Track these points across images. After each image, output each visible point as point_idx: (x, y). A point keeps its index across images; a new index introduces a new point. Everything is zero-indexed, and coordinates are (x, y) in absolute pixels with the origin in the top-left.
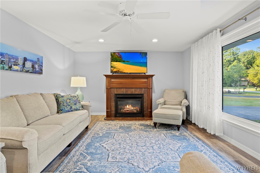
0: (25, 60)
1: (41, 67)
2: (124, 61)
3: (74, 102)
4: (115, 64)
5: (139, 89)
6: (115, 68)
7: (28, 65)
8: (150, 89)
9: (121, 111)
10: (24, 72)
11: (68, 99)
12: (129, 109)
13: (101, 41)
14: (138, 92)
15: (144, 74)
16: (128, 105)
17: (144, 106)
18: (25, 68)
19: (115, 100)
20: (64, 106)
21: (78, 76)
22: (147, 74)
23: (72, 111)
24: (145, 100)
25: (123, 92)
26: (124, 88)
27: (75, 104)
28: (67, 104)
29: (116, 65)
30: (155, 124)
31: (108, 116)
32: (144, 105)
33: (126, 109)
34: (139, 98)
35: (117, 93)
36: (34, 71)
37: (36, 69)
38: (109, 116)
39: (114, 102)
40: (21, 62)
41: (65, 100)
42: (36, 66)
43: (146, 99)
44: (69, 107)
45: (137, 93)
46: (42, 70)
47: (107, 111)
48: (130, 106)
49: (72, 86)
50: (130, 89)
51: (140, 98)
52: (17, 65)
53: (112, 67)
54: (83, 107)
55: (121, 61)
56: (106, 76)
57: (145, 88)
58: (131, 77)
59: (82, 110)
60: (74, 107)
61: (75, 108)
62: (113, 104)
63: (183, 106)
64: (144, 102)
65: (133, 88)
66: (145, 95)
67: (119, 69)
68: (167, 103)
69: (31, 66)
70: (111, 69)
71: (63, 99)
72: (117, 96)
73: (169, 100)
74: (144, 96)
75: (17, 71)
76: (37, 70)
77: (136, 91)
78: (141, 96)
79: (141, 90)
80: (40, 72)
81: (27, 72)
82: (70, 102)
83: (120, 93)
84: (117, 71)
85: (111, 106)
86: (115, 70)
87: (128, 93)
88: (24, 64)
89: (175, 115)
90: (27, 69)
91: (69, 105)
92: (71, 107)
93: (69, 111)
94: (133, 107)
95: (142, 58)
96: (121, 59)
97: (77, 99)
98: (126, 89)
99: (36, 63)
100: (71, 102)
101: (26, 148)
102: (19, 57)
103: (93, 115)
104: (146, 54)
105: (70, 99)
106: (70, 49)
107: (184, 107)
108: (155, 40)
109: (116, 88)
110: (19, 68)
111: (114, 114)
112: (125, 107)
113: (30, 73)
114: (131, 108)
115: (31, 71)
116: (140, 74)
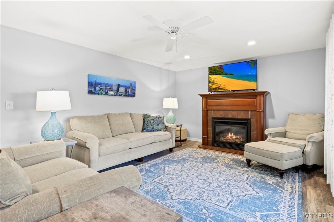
0: (119, 86)
1: (134, 91)
2: (226, 73)
3: (157, 123)
4: (214, 77)
5: (243, 112)
6: (214, 83)
7: (122, 90)
8: (260, 112)
9: (221, 139)
10: (118, 96)
11: (152, 120)
12: (231, 138)
13: (187, 57)
14: (242, 115)
15: (253, 91)
16: (230, 134)
17: (252, 137)
18: (118, 93)
19: (212, 125)
20: (147, 125)
21: (169, 98)
22: (256, 91)
23: (153, 131)
24: (252, 127)
25: (222, 116)
26: (223, 110)
27: (158, 125)
28: (150, 124)
29: (215, 80)
30: (249, 161)
31: (204, 143)
32: (251, 135)
33: (228, 137)
34: (244, 125)
35: (214, 116)
36: (127, 94)
37: (128, 92)
38: (206, 144)
39: (211, 127)
40: (115, 88)
41: (149, 121)
42: (129, 90)
43: (254, 127)
44: (151, 127)
45: (240, 117)
46: (134, 93)
47: (203, 137)
48: (232, 134)
49: (164, 107)
50: (231, 112)
51: (246, 124)
52: (112, 91)
53: (210, 82)
54: (166, 129)
55: (222, 73)
56: (201, 95)
57: (252, 111)
58: (232, 96)
59: (164, 131)
60: (155, 127)
61: (157, 128)
62: (210, 129)
63: (308, 142)
64: (252, 130)
65: (235, 111)
66: (253, 122)
67: (219, 85)
68: (288, 134)
69: (124, 90)
70: (209, 84)
71: (148, 119)
72: (215, 120)
73: (291, 131)
74: (251, 122)
75: (112, 95)
76: (130, 93)
77: (239, 115)
78: (246, 122)
79: (247, 114)
80: (133, 95)
81: (121, 95)
82: (153, 122)
83: (219, 117)
84: (217, 88)
85: (207, 132)
86: (214, 86)
87: (228, 117)
88: (118, 90)
89: (274, 153)
90: (121, 94)
91: (152, 126)
92: (153, 128)
93: (150, 131)
94: (235, 136)
95: (251, 68)
96: (222, 71)
97: (162, 120)
98: (226, 112)
99: (128, 87)
100: (155, 123)
101: (89, 148)
102: (114, 85)
103: (192, 141)
104: (255, 62)
105: (154, 120)
106: (168, 70)
107: (310, 143)
108: (252, 43)
109: (214, 110)
110: (114, 93)
111: (211, 142)
112: (227, 136)
113: (124, 96)
114: (233, 137)
115: (124, 95)
116: (248, 92)
